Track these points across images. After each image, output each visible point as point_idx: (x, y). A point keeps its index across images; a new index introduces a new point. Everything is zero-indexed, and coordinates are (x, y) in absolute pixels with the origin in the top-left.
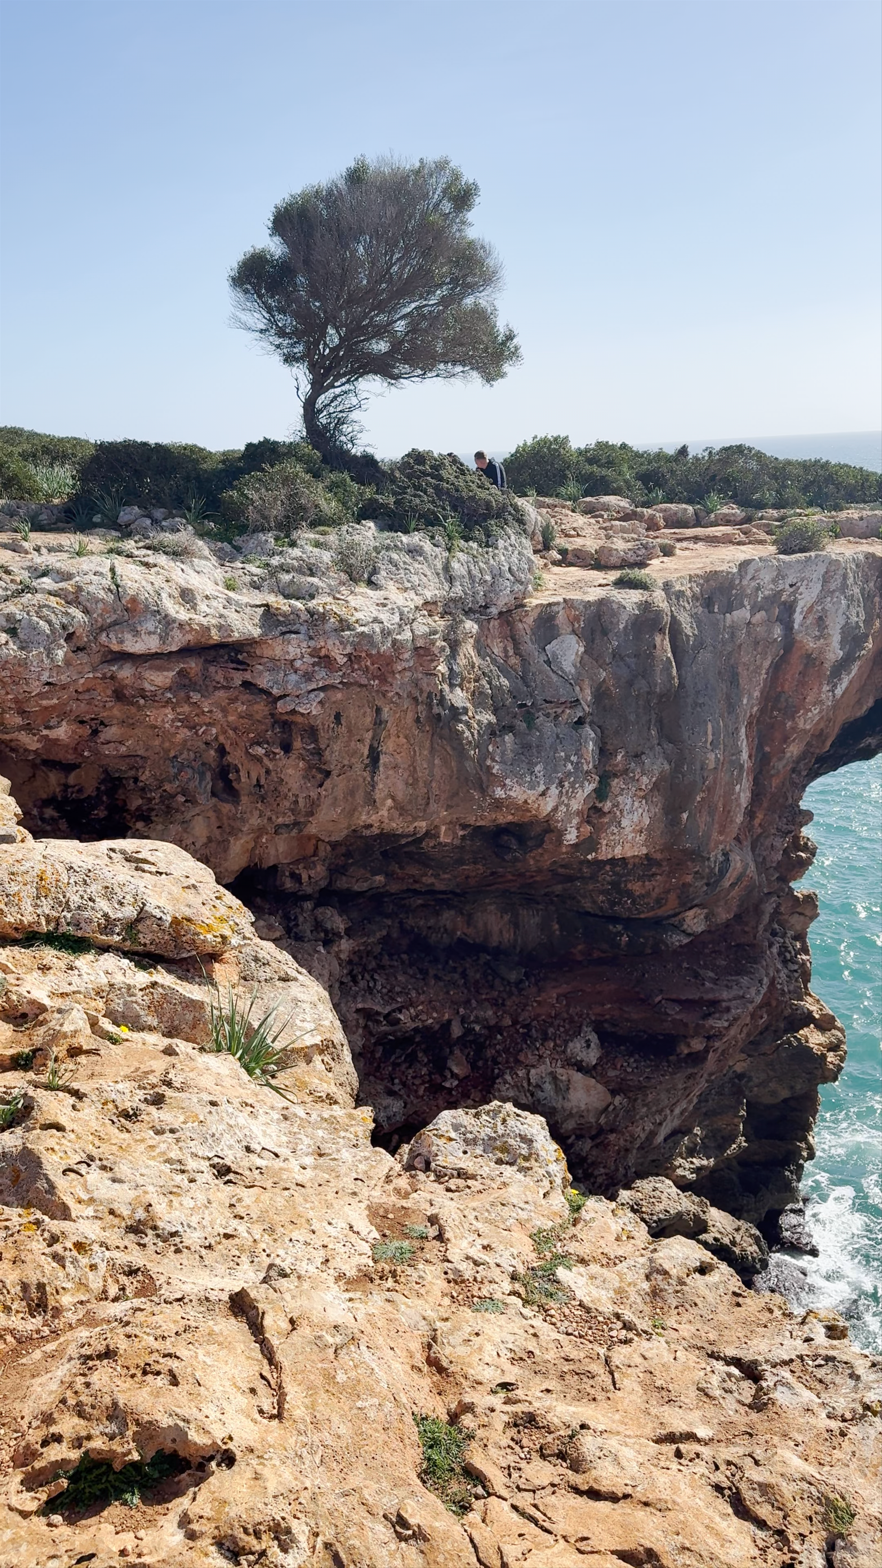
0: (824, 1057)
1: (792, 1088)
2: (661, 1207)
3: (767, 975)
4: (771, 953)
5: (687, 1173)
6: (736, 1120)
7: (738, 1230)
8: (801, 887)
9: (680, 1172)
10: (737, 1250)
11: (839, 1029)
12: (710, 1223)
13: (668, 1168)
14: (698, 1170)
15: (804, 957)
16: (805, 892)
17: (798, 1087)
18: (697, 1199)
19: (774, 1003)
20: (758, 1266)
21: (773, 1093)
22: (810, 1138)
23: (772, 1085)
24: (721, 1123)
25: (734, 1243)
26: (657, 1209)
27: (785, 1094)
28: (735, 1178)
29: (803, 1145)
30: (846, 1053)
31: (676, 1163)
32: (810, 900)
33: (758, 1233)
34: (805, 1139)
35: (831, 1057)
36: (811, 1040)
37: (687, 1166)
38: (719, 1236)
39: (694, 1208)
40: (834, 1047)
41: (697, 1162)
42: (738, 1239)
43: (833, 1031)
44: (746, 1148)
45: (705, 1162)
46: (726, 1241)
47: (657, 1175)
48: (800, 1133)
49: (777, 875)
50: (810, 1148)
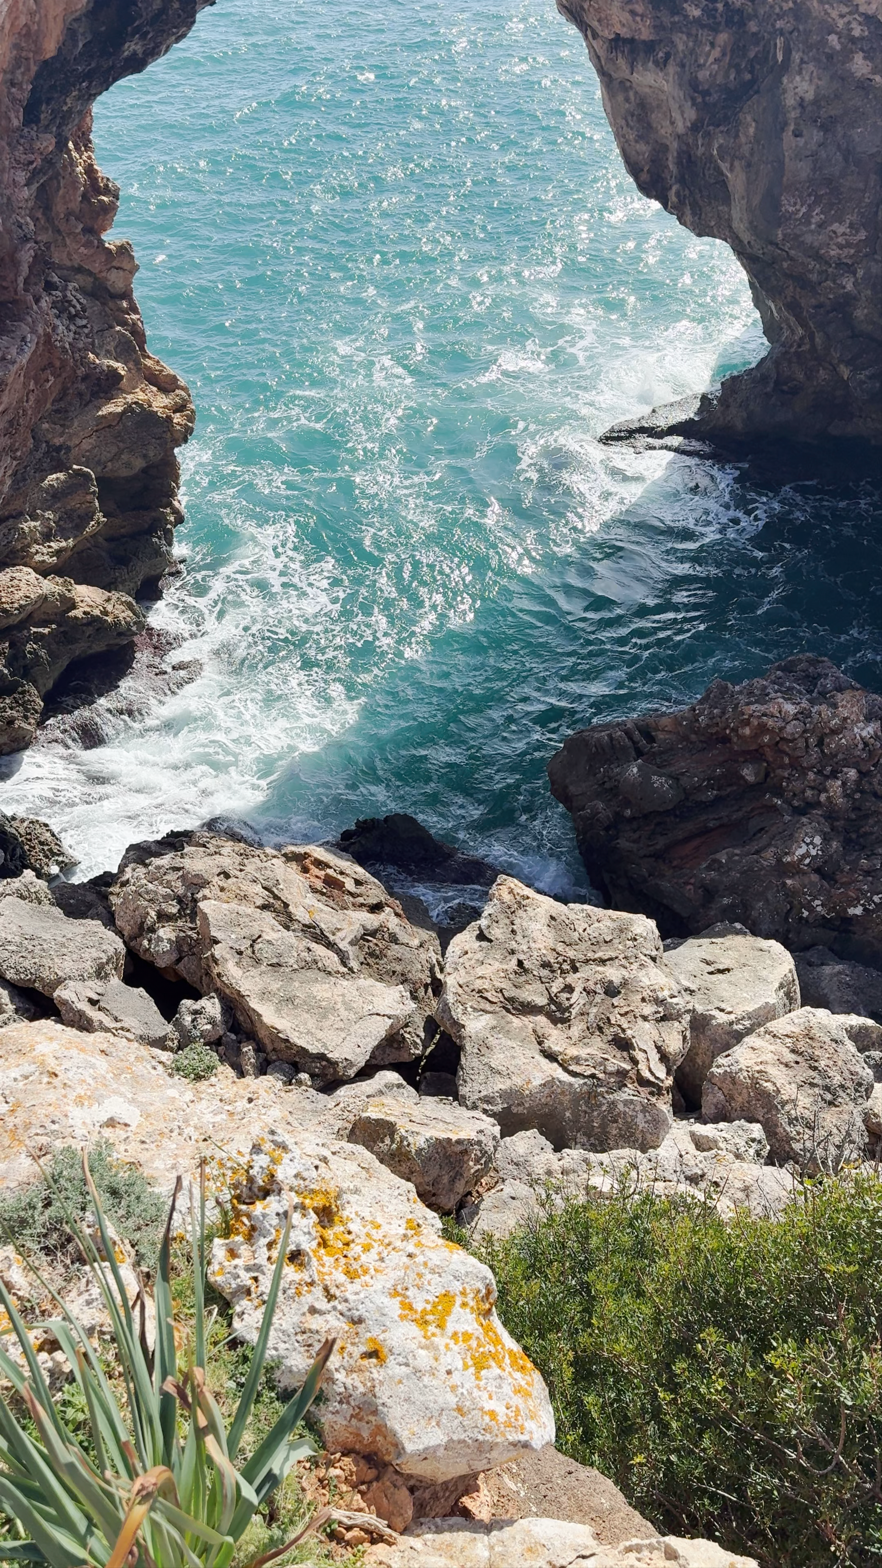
0: (169, 419)
1: (145, 456)
2: (21, 594)
3: (33, 331)
4: (40, 308)
5: (46, 558)
6: (89, 497)
7: (108, 600)
8: (111, 238)
9: (38, 558)
10: (109, 619)
11: (183, 389)
12: (78, 600)
13: (23, 557)
14: (58, 553)
15: (134, 317)
16: (118, 243)
17: (151, 454)
18: (60, 580)
19: (58, 364)
20: (134, 629)
21: (128, 465)
22: (176, 503)
23: (125, 457)
24: (73, 502)
25: (105, 613)
26: (17, 597)
27: (139, 464)
28: (104, 554)
29: (168, 510)
30: (193, 411)
31: (33, 550)
32: (124, 250)
33: (130, 599)
34: (170, 505)
35: (177, 418)
36: (154, 404)
37: (45, 550)
38: (88, 609)
39: (58, 589)
40: (180, 408)
41: (55, 545)
42: (109, 608)
43: (178, 392)
44: (106, 524)
45: (64, 544)
46: (97, 612)
47: (14, 565)
48: (165, 500)
49: (81, 226)
50: (176, 512)
